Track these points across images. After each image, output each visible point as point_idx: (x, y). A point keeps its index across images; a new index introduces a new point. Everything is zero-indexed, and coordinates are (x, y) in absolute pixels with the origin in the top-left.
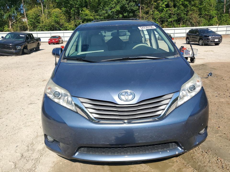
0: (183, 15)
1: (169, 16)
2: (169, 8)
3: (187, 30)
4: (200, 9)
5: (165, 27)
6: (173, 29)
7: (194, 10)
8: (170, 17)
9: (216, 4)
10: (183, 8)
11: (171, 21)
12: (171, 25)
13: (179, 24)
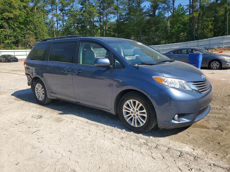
0: (20, 38)
1: (4, 37)
2: (4, 29)
3: (27, 52)
4: (35, 33)
5: (2, 48)
6: (12, 52)
7: (30, 34)
8: (6, 39)
9: (47, 31)
10: (19, 31)
11: (8, 43)
12: (8, 47)
13: (18, 46)
